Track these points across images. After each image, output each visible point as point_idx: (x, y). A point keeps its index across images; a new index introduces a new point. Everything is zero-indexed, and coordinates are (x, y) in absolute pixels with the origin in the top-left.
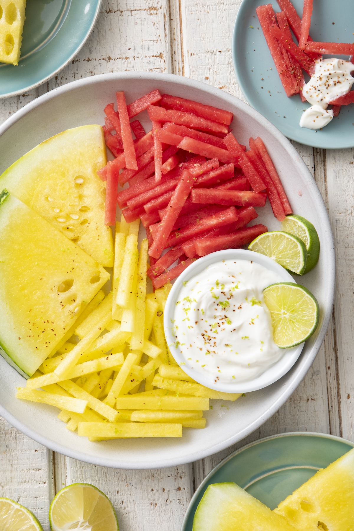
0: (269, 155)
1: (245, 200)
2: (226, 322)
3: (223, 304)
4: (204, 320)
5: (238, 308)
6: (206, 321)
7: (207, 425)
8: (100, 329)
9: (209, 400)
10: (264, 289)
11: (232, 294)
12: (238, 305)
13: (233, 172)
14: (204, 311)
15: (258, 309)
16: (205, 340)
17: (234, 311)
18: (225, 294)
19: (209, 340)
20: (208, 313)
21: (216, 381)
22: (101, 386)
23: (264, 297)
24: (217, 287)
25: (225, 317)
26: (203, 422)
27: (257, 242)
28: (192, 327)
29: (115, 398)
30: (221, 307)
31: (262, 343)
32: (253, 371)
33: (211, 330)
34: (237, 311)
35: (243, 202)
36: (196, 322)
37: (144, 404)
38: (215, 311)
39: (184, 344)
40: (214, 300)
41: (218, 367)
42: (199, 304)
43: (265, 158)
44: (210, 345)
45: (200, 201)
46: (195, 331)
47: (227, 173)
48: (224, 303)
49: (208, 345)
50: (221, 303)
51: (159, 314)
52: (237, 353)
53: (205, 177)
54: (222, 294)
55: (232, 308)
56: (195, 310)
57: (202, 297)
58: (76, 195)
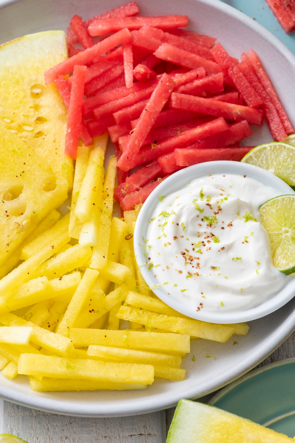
0: (264, 70)
1: (237, 113)
2: (212, 241)
3: (209, 220)
4: (185, 237)
5: (228, 226)
6: (188, 239)
7: (187, 376)
8: (53, 247)
9: (190, 337)
10: (261, 206)
11: (220, 207)
12: (227, 222)
13: (221, 83)
14: (185, 225)
15: (253, 225)
16: (186, 260)
17: (223, 228)
18: (212, 207)
19: (191, 261)
20: (190, 228)
21: (199, 308)
22: (51, 324)
23: (261, 216)
24: (202, 199)
25: (211, 235)
26: (182, 372)
27: (252, 155)
28: (170, 244)
29: (68, 328)
30: (206, 223)
31: (258, 263)
32: (247, 299)
33: (194, 249)
34: (227, 229)
35: (234, 114)
36: (175, 238)
37: (106, 336)
38: (198, 227)
39: (159, 265)
40: (198, 213)
41: (202, 292)
42: (179, 217)
43: (261, 73)
44: (191, 266)
45: (181, 106)
46: (173, 248)
47: (214, 83)
48: (210, 218)
49: (189, 266)
50: (207, 218)
51: (129, 237)
52: (226, 278)
53: (189, 86)
54: (208, 206)
55: (220, 225)
56: (173, 223)
57: (182, 209)
58: (31, 104)
